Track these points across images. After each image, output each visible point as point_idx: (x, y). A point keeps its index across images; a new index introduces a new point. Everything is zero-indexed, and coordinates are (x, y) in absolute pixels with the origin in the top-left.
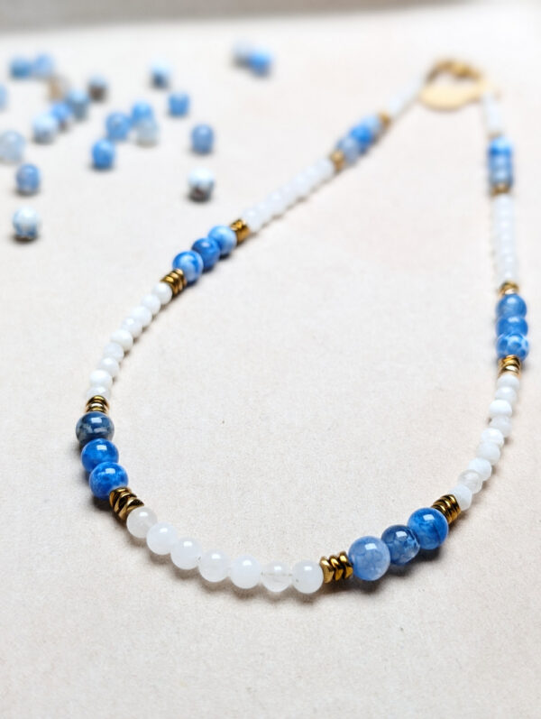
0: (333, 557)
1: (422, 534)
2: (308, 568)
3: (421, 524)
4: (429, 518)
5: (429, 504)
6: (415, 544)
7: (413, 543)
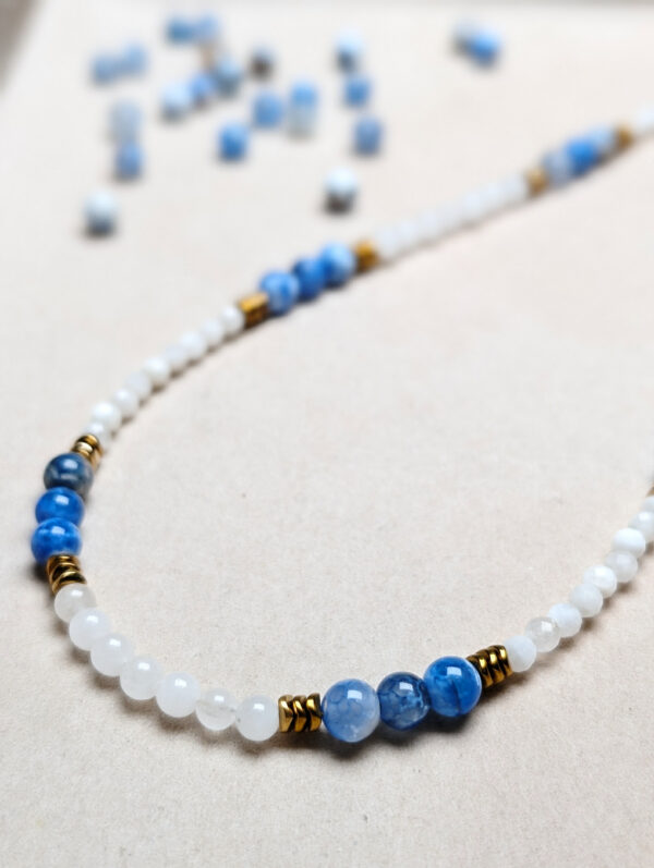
0: (298, 699)
1: (434, 691)
2: (259, 707)
3: (436, 678)
4: (454, 671)
5: (464, 654)
6: (419, 704)
7: (414, 701)
